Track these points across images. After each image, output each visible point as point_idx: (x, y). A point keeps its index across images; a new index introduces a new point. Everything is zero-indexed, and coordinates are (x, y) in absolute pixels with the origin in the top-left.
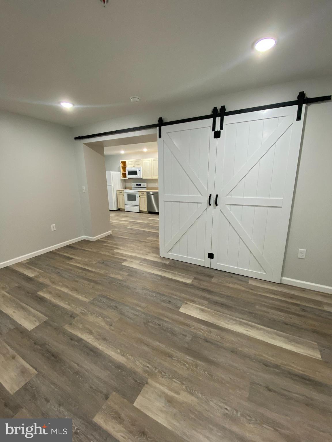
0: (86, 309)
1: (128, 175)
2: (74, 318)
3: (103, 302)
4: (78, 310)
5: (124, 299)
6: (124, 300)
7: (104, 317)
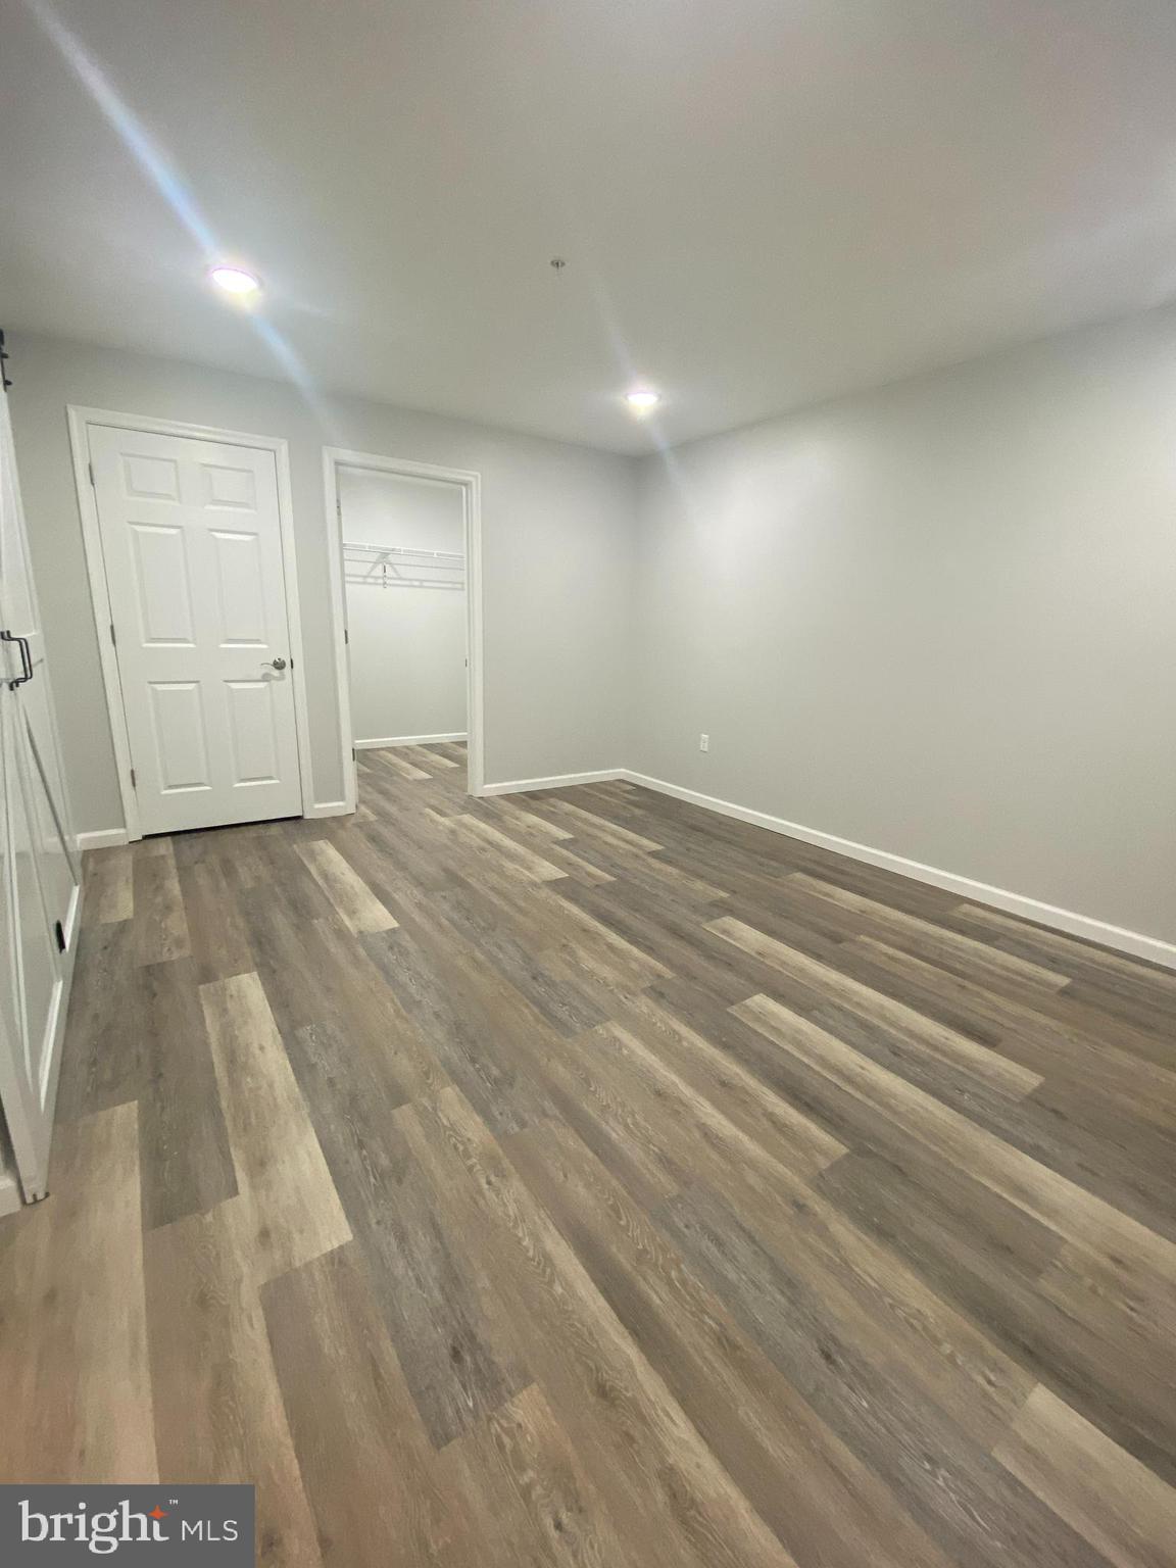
0: (621, 1001)
2: (651, 987)
3: (564, 1005)
4: (643, 1005)
5: (501, 994)
6: (502, 990)
7: (575, 966)
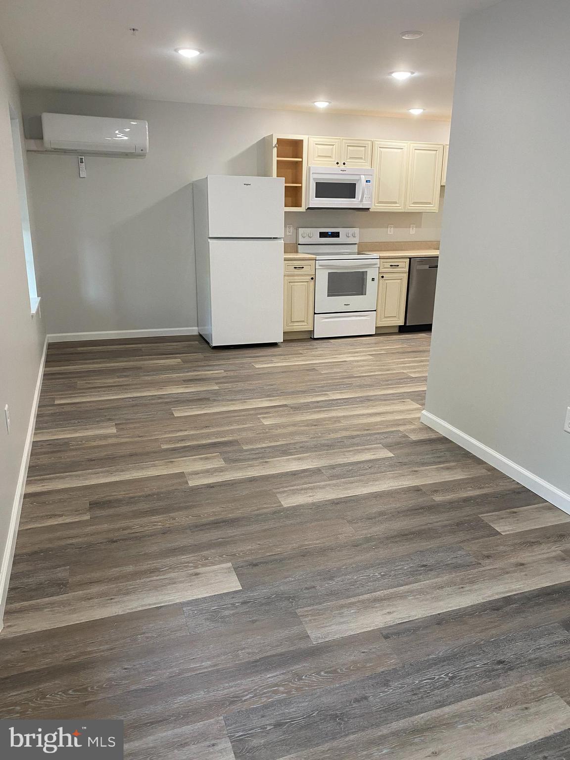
1: (316, 197)
